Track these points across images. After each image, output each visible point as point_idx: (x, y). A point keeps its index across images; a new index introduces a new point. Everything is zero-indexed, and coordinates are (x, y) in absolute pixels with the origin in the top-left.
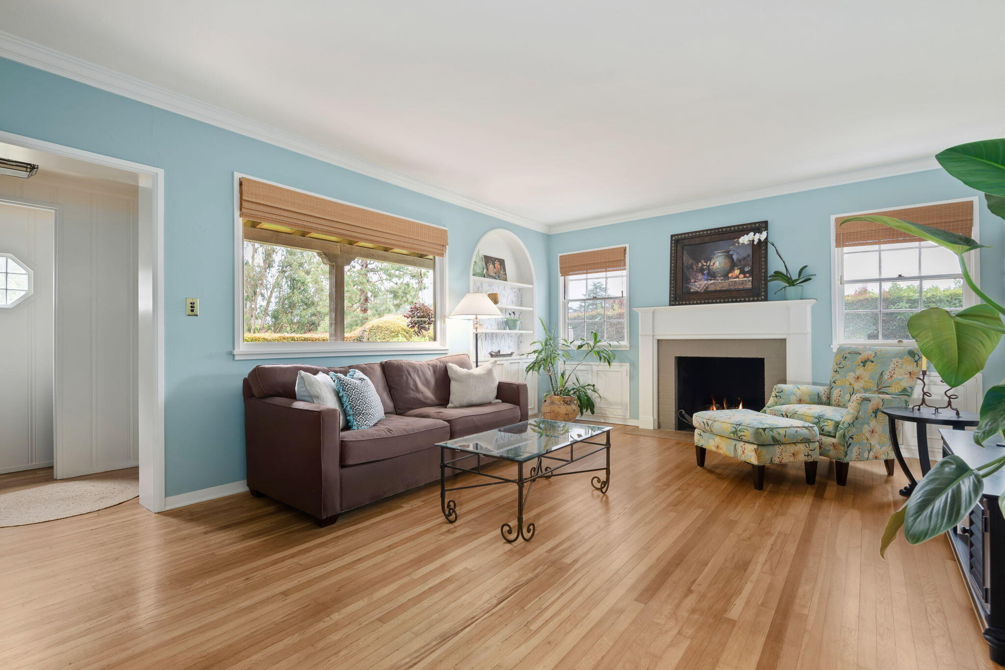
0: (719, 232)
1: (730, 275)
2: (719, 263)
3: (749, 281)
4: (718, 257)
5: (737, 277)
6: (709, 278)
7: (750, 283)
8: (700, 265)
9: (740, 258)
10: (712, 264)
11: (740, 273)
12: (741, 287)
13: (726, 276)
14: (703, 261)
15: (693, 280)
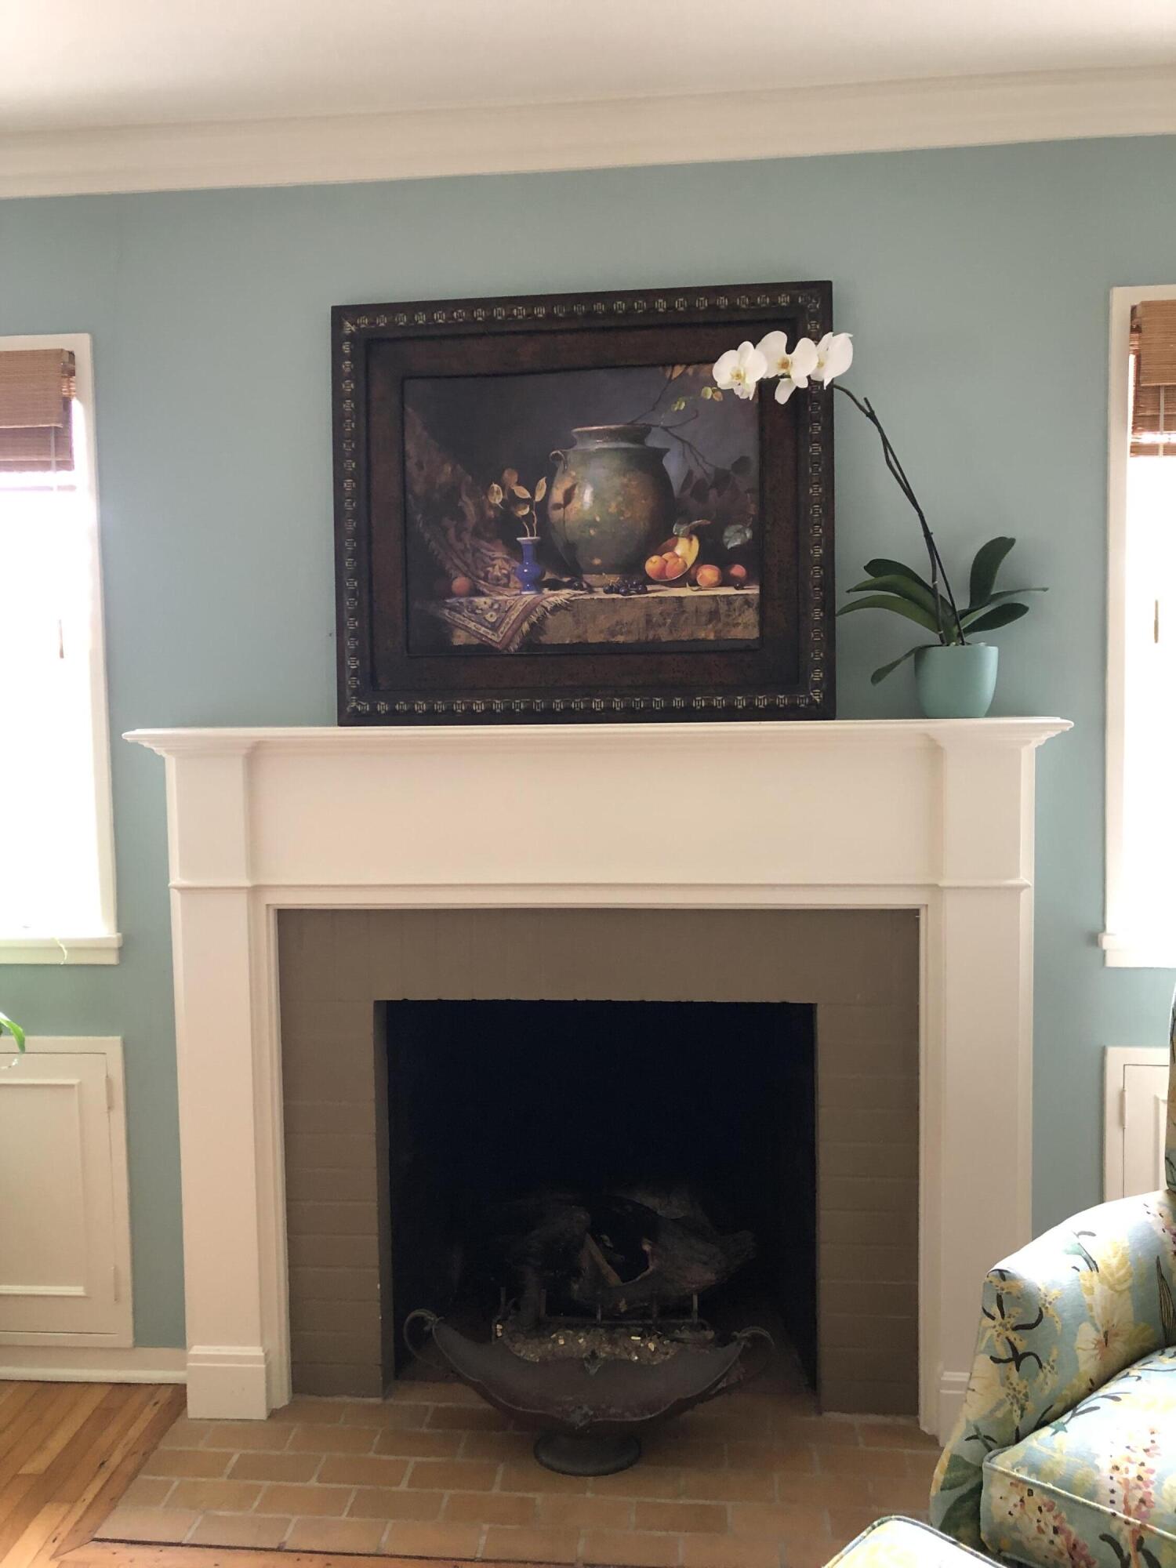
0: (590, 314)
1: (652, 564)
2: (596, 496)
3: (746, 600)
4: (587, 457)
5: (688, 578)
6: (548, 576)
7: (751, 616)
8: (497, 499)
9: (698, 474)
10: (558, 496)
11: (702, 559)
12: (707, 633)
13: (633, 574)
14: (511, 477)
15: (460, 583)
